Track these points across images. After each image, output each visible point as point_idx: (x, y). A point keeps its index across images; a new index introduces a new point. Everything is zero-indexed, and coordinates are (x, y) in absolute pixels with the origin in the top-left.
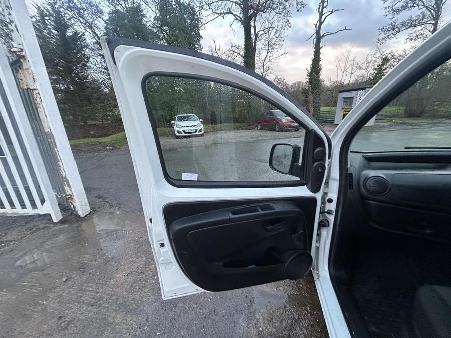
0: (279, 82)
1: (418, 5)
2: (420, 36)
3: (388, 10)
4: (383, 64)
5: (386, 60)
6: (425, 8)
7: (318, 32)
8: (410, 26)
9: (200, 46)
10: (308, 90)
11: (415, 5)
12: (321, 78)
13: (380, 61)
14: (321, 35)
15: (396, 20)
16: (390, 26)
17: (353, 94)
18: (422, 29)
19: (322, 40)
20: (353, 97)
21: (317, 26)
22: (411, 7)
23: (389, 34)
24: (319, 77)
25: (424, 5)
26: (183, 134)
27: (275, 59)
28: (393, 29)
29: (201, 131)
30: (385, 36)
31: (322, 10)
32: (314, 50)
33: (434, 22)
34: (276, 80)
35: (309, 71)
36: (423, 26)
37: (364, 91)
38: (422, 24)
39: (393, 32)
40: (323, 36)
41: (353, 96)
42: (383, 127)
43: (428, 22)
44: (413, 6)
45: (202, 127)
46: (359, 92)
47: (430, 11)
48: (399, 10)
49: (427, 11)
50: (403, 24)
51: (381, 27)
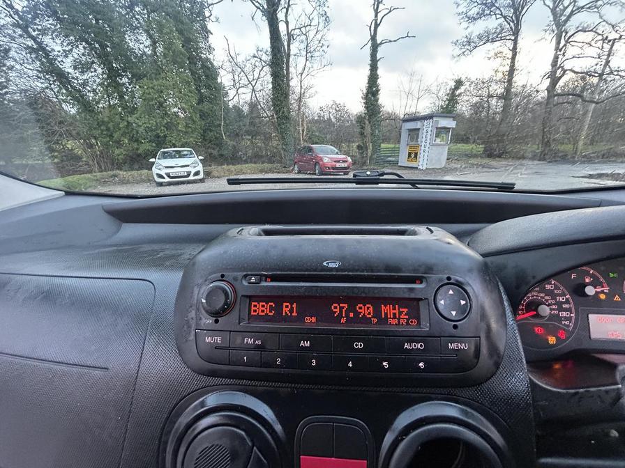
0: (338, 109)
1: (495, 14)
2: (499, 55)
3: (462, 17)
4: (457, 88)
5: (459, 83)
6: (503, 19)
7: (373, 38)
8: (488, 41)
9: (210, 47)
10: (365, 118)
11: (492, 13)
12: (380, 102)
13: (452, 84)
14: (379, 42)
15: (472, 33)
16: (466, 40)
17: (418, 125)
18: (501, 46)
19: (380, 49)
20: (419, 129)
21: (373, 29)
22: (487, 15)
23: (464, 50)
24: (377, 100)
25: (501, 14)
26: (167, 179)
27: (316, 72)
28: (469, 43)
29: (197, 173)
30: (461, 52)
31: (378, 7)
32: (370, 62)
33: (513, 38)
34: (334, 106)
35: (365, 91)
36: (502, 41)
37: (431, 120)
38: (501, 40)
39: (469, 47)
40: (381, 44)
41: (418, 127)
42: (456, 169)
43: (508, 38)
44: (490, 14)
45: (200, 167)
46: (425, 122)
47: (509, 24)
48: (475, 19)
49: (505, 22)
50: (480, 37)
51: (455, 41)
